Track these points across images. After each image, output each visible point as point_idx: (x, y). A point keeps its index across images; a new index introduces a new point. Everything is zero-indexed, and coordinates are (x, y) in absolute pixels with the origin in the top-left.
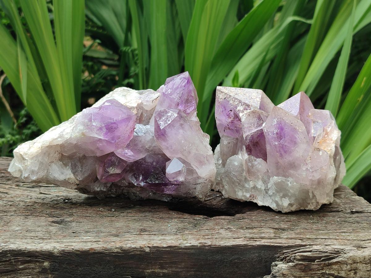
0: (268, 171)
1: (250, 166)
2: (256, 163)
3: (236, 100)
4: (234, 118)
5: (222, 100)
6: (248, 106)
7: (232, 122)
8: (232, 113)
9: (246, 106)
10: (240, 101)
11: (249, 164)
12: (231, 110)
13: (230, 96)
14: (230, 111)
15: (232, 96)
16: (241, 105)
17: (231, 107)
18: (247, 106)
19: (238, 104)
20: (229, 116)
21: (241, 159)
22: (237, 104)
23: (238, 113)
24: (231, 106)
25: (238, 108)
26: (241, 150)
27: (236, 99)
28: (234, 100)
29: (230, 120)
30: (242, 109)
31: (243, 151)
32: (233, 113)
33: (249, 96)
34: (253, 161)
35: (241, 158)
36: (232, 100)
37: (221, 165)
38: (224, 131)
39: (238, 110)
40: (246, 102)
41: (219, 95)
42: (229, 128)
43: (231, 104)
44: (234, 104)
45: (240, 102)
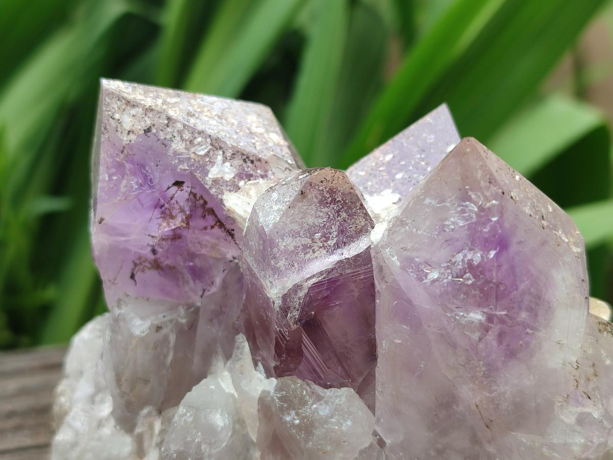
0: (381, 443)
1: (293, 425)
2: (323, 411)
3: (199, 139)
4: (188, 219)
5: (133, 137)
6: (252, 162)
7: (176, 236)
8: (181, 196)
9: (245, 161)
10: (217, 139)
11: (288, 419)
12: (179, 184)
13: (169, 119)
14: (175, 188)
15: (176, 121)
16: (225, 159)
17: (181, 167)
18: (249, 164)
19: (207, 155)
20: (163, 209)
21: (233, 395)
22: (202, 153)
23: (213, 191)
24: (181, 161)
25: (214, 173)
26: (228, 356)
27: (200, 133)
28: (187, 136)
29: (166, 228)
30: (228, 177)
31: (239, 360)
32: (186, 195)
33: (240, 125)
34: (306, 403)
35: (232, 391)
36: (182, 139)
37: (112, 422)
38: (133, 277)
39: (216, 181)
40: (242, 145)
41: (117, 116)
42: (156, 265)
43: (176, 153)
44: (192, 156)
45: (217, 144)
